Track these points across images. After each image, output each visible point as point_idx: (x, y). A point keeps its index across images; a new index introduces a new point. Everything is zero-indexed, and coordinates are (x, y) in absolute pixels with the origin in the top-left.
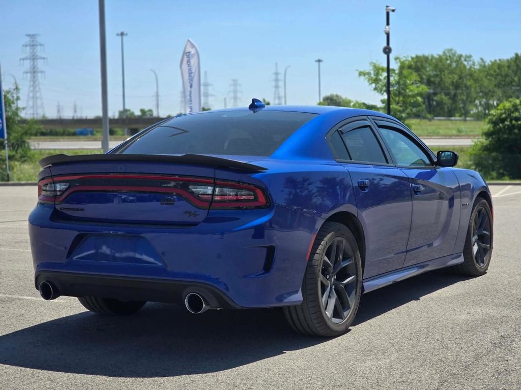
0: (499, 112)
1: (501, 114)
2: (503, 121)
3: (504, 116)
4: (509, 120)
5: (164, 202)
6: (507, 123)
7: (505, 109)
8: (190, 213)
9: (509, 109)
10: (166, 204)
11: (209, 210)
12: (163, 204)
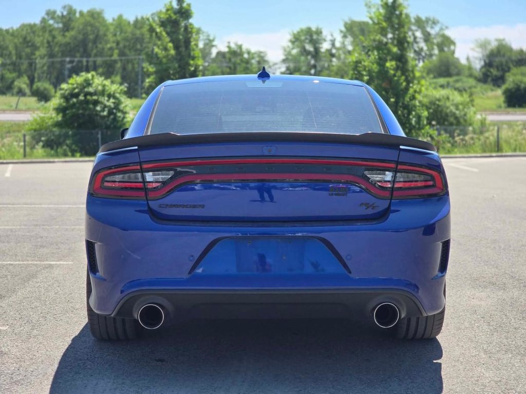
0: (70, 86)
1: (74, 89)
2: (76, 95)
3: (76, 91)
4: (82, 95)
5: (334, 193)
6: (81, 98)
7: (77, 84)
8: (368, 205)
9: (81, 84)
10: (336, 195)
11: (391, 199)
12: (332, 195)
